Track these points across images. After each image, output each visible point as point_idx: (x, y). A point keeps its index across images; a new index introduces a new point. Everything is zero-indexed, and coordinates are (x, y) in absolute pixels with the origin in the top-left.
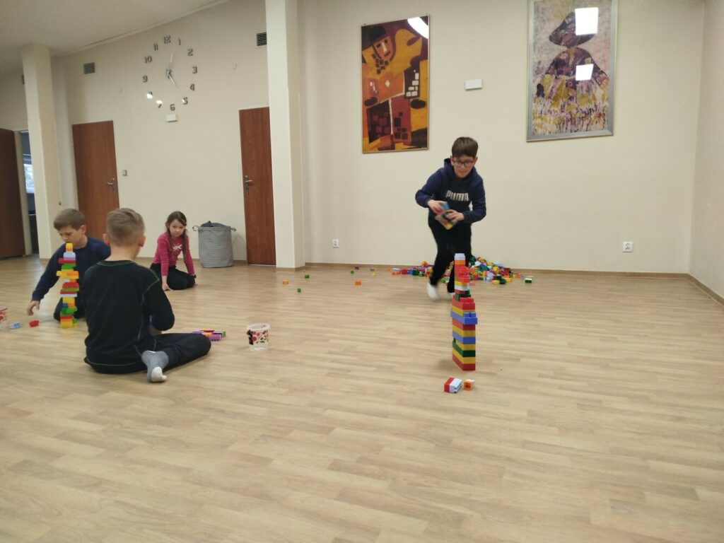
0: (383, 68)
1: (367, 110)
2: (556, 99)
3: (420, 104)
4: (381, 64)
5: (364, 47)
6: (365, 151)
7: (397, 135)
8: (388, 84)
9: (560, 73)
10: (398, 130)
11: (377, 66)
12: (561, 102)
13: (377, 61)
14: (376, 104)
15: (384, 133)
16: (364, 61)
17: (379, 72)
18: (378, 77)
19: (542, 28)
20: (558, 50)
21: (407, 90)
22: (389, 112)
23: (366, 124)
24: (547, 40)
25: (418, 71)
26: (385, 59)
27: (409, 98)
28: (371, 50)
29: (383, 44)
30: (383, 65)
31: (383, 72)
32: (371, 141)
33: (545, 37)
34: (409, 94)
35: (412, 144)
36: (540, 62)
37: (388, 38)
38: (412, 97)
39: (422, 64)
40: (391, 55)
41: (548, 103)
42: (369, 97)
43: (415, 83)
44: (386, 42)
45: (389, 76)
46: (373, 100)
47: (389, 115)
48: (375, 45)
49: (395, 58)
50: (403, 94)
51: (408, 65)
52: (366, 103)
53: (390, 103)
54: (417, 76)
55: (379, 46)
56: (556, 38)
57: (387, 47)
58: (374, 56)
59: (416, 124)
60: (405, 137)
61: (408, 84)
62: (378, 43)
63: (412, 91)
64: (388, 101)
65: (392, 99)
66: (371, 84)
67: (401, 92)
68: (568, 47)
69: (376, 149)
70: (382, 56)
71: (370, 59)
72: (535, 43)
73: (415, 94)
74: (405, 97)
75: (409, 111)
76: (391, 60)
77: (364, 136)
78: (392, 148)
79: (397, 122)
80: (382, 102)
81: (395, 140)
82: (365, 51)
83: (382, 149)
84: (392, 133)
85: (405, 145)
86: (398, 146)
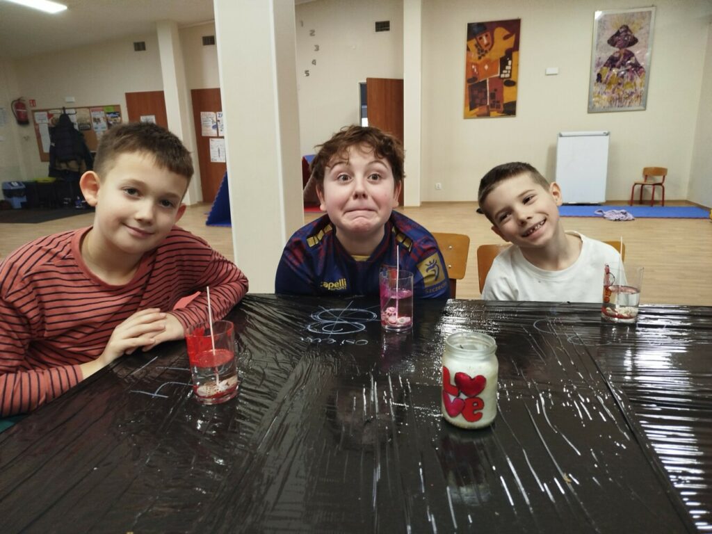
0: (483, 55)
1: (469, 86)
2: (610, 84)
3: (511, 83)
4: (482, 51)
5: (469, 38)
6: (466, 117)
7: (492, 106)
8: (486, 67)
9: (613, 66)
10: (494, 102)
11: (479, 53)
12: (613, 87)
13: (479, 50)
14: (476, 82)
15: (483, 103)
16: (468, 49)
17: (480, 58)
18: (479, 62)
19: (603, 34)
20: (612, 51)
21: (501, 73)
22: (486, 88)
23: (468, 96)
24: (606, 43)
25: (511, 59)
26: (485, 49)
27: (503, 79)
28: (474, 42)
29: (484, 38)
30: (484, 53)
31: (483, 58)
32: (471, 109)
33: (605, 40)
34: (503, 76)
35: (503, 112)
36: (600, 58)
37: (489, 34)
38: (505, 78)
39: (514, 54)
40: (490, 45)
41: (604, 87)
42: (471, 77)
43: (508, 68)
44: (486, 36)
45: (488, 62)
46: (475, 79)
47: (486, 91)
48: (478, 38)
49: (493, 48)
50: (498, 75)
51: (503, 54)
52: (468, 81)
53: (488, 81)
54: (510, 62)
55: (481, 38)
56: (612, 42)
57: (487, 40)
58: (476, 46)
59: (507, 98)
60: (498, 107)
61: (503, 68)
62: (480, 36)
63: (505, 74)
64: (485, 82)
65: (490, 79)
66: (473, 67)
67: (497, 73)
68: (620, 48)
69: (475, 116)
70: (483, 46)
71: (473, 48)
72: (597, 45)
73: (508, 75)
74: (500, 77)
75: (503, 87)
76: (490, 49)
77: (466, 106)
78: (487, 115)
79: (492, 96)
80: (481, 81)
81: (490, 109)
82: (470, 42)
83: (480, 116)
84: (488, 104)
85: (498, 112)
86: (493, 113)
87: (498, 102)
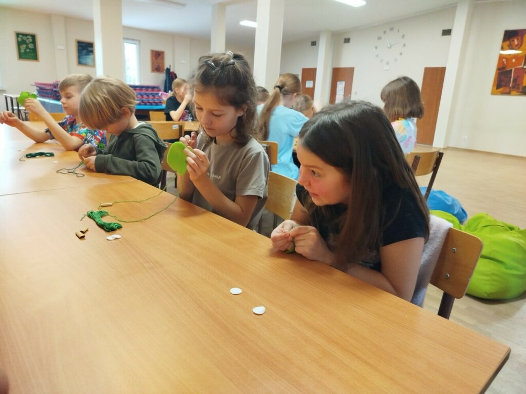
1: (499, 73)
6: (493, 93)
7: (513, 87)
8: (514, 60)
10: (515, 85)
14: (504, 70)
15: (507, 85)
16: (502, 48)
21: (524, 65)
22: (511, 75)
23: (496, 79)
27: (525, 69)
32: (497, 88)
34: (525, 67)
35: (521, 93)
42: (501, 66)
46: (504, 68)
47: (511, 77)
48: (511, 40)
50: (522, 66)
52: (499, 69)
53: (513, 70)
57: (518, 42)
60: (518, 89)
61: (525, 62)
62: (513, 39)
64: (511, 71)
65: (515, 69)
66: (504, 61)
69: (499, 93)
74: (523, 68)
75: (524, 75)
77: (493, 86)
78: (509, 93)
79: (515, 80)
80: (508, 69)
81: (512, 89)
82: (504, 43)
83: (503, 93)
84: (511, 86)
85: (517, 92)
86: (513, 93)
87: (519, 85)
